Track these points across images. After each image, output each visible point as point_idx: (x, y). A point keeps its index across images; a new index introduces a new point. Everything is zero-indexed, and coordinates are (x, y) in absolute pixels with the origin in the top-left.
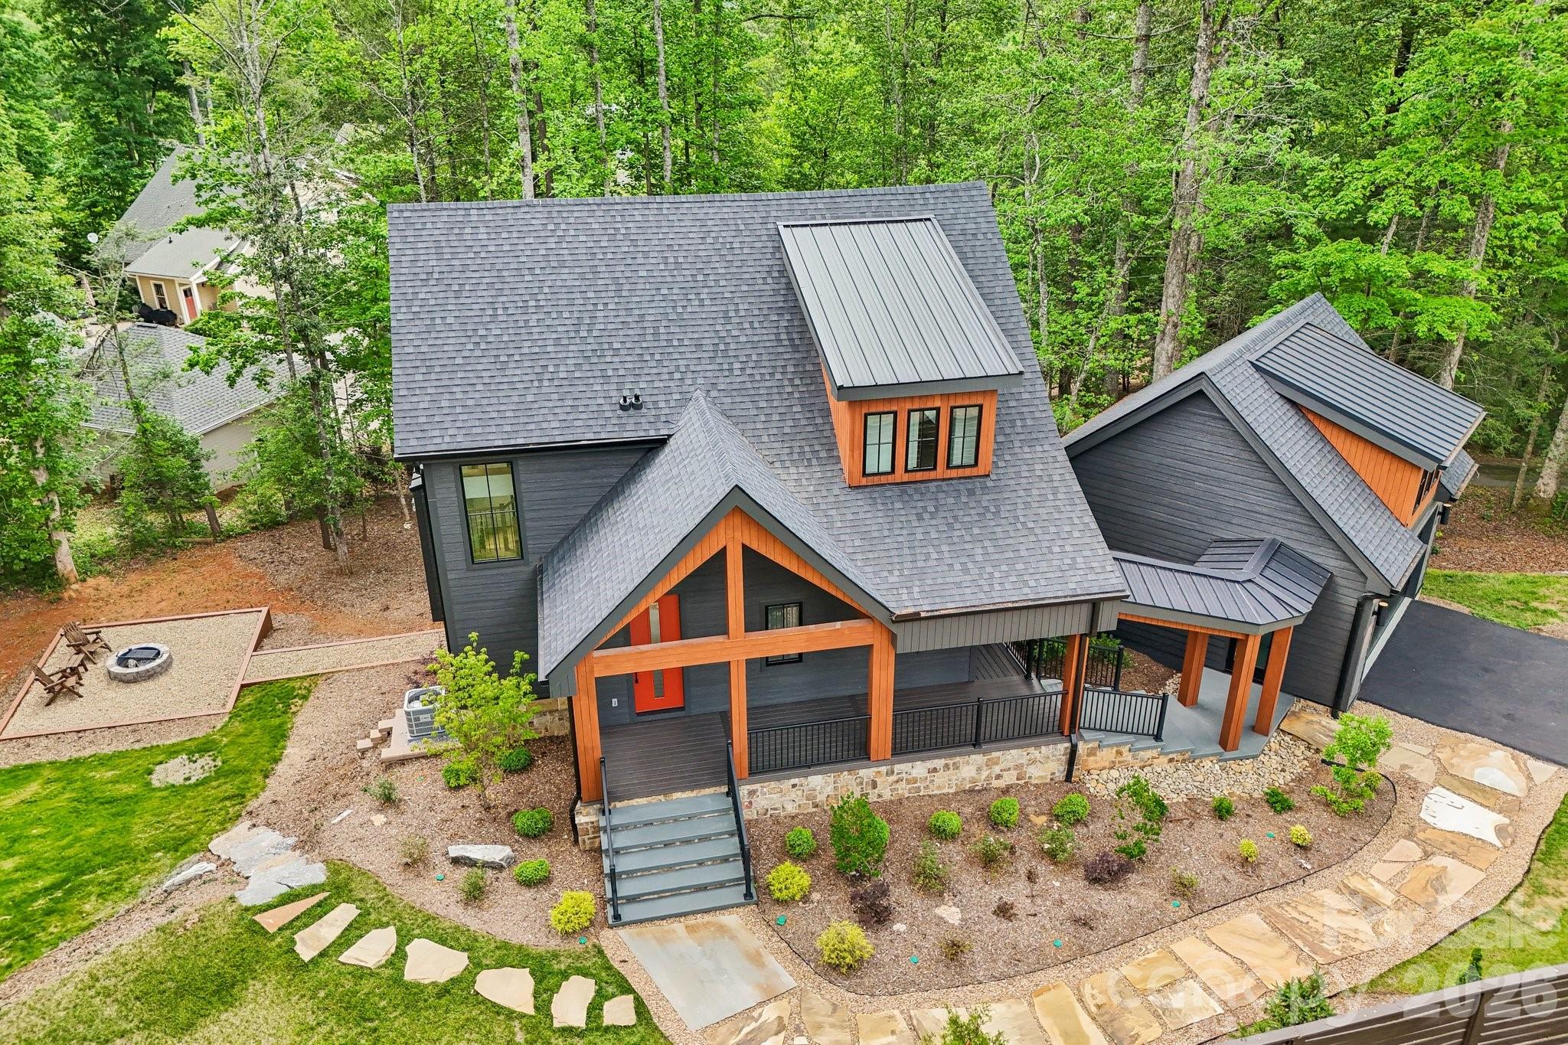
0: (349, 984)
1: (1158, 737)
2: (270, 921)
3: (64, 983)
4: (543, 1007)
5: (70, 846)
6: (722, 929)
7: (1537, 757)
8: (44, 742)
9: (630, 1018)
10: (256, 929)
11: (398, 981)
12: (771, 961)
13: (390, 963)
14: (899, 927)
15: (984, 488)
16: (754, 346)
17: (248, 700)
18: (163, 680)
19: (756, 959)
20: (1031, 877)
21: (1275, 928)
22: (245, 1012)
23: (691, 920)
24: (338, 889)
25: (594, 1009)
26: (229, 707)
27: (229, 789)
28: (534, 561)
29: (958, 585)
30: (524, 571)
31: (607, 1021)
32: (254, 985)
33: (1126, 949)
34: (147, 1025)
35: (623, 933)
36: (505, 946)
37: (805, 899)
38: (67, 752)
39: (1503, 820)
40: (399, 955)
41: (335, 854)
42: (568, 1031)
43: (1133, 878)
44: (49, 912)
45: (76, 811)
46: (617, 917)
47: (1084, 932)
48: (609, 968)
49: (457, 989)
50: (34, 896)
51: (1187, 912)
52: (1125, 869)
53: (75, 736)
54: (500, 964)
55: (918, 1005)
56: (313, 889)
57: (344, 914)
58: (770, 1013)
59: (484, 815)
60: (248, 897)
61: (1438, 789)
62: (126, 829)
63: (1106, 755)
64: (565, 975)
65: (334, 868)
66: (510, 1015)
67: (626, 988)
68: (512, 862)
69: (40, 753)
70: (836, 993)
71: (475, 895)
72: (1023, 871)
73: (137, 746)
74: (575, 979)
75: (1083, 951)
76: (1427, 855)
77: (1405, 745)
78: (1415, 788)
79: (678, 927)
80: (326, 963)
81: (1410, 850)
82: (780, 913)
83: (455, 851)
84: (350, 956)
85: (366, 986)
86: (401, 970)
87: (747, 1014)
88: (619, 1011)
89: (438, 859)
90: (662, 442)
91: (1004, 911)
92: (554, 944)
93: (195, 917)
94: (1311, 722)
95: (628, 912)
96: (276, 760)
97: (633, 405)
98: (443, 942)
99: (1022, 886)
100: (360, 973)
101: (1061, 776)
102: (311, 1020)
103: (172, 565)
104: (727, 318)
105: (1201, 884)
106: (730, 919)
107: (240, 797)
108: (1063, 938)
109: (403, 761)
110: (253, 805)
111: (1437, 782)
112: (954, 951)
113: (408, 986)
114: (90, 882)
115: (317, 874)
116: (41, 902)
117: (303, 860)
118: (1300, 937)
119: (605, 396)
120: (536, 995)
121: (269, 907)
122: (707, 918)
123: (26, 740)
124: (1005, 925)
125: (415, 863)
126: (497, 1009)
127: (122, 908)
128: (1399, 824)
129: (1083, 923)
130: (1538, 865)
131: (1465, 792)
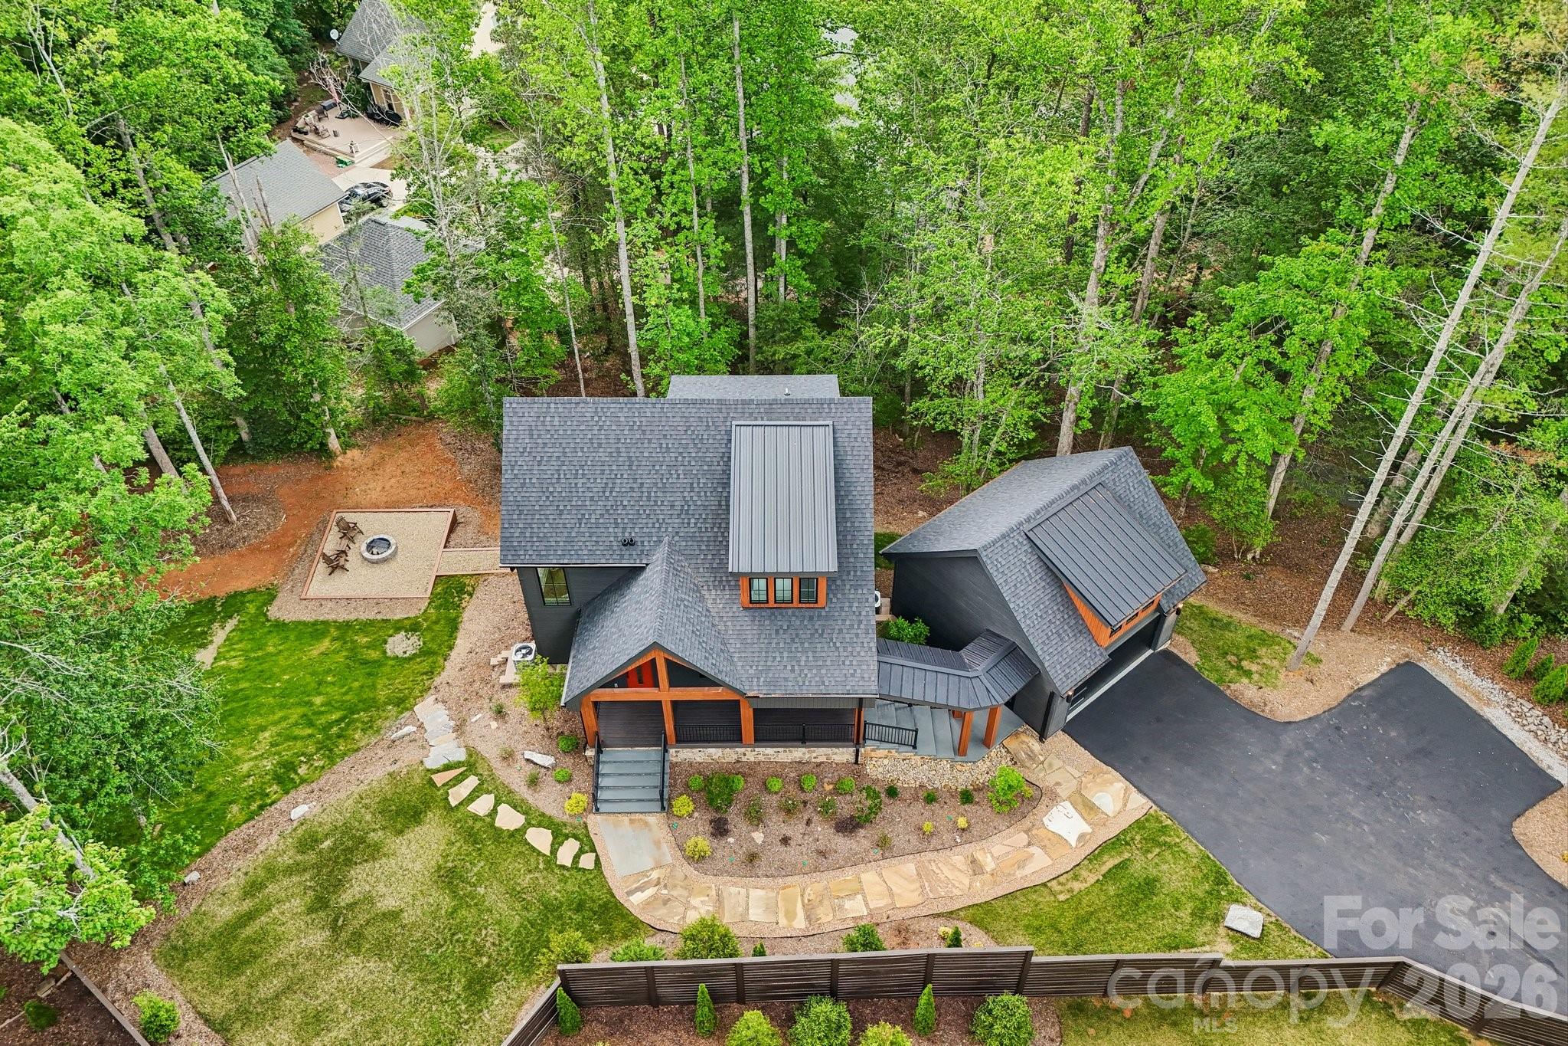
0: (471, 822)
1: (914, 747)
2: (439, 779)
3: (348, 797)
4: (554, 852)
5: (346, 693)
6: (646, 824)
7: (1140, 791)
8: (330, 604)
9: (591, 866)
10: (432, 783)
11: (492, 825)
12: (665, 848)
13: (489, 815)
14: (731, 840)
15: (820, 616)
16: (705, 508)
17: (439, 589)
18: (393, 564)
19: (657, 844)
20: (809, 822)
21: (918, 874)
22: (425, 828)
23: (633, 817)
24: (470, 766)
25: (576, 858)
26: (428, 594)
27: (425, 666)
28: (577, 606)
29: (786, 679)
30: (572, 610)
31: (580, 865)
32: (430, 815)
33: (838, 872)
34: (384, 828)
35: (598, 817)
36: (543, 815)
37: (690, 816)
38: (342, 616)
39: (1087, 829)
40: (493, 813)
41: (471, 744)
42: (563, 867)
43: (862, 832)
44: (339, 736)
45: (348, 667)
46: (597, 810)
47: (821, 859)
48: (588, 836)
49: (517, 835)
50: (331, 725)
51: (879, 856)
52: (859, 826)
53: (344, 602)
54: (539, 825)
55: (725, 884)
56: (459, 764)
57: (472, 782)
58: (655, 875)
59: (545, 733)
60: (430, 764)
61: (1067, 804)
62: (374, 687)
63: (882, 753)
64: (567, 837)
65: (471, 752)
66: (539, 853)
67: (593, 850)
68: (554, 767)
69: (327, 614)
70: (689, 870)
71: (533, 782)
72: (806, 818)
73: (379, 617)
74: (571, 840)
75: (816, 869)
76: (1029, 844)
77: (1069, 768)
78: (1054, 798)
79: (626, 819)
80: (462, 808)
81: (1023, 838)
82: (675, 821)
83: (528, 755)
84: (472, 808)
85: (478, 825)
86: (494, 820)
87: (644, 874)
88: (587, 861)
89: (520, 757)
90: (642, 569)
91: (785, 841)
92: (565, 818)
93: (405, 771)
94: (1023, 742)
95: (603, 807)
96: (451, 648)
97: (629, 543)
98: (515, 807)
99: (801, 827)
100: (476, 818)
101: (852, 759)
102: (453, 839)
103: (400, 441)
104: (692, 488)
105: (895, 842)
106: (652, 819)
107: (431, 673)
108: (808, 860)
109: (510, 686)
110: (438, 680)
111: (1069, 798)
112: (752, 858)
113: (496, 829)
114: (357, 720)
115: (461, 755)
116: (335, 729)
117: (455, 743)
118: (929, 881)
119: (614, 535)
120: (552, 845)
121: (438, 771)
122: (641, 816)
123: (321, 601)
124: (783, 848)
125: (508, 757)
126: (533, 849)
127: (373, 740)
128: (1027, 823)
129: (822, 854)
130: (1086, 862)
131: (1080, 807)
